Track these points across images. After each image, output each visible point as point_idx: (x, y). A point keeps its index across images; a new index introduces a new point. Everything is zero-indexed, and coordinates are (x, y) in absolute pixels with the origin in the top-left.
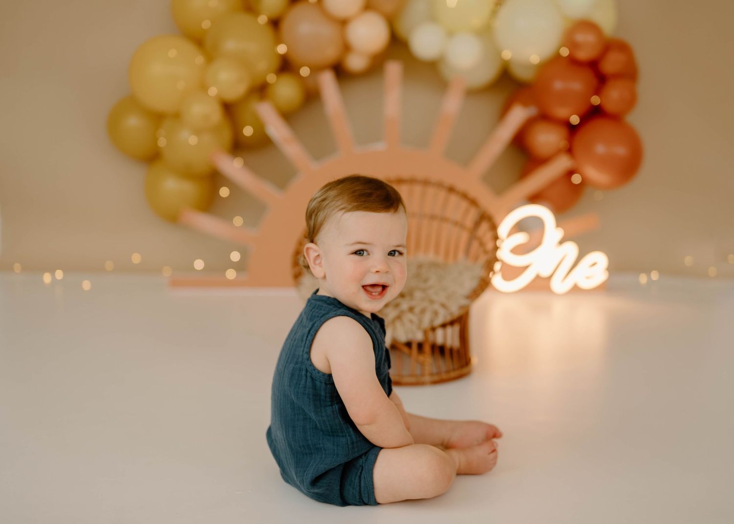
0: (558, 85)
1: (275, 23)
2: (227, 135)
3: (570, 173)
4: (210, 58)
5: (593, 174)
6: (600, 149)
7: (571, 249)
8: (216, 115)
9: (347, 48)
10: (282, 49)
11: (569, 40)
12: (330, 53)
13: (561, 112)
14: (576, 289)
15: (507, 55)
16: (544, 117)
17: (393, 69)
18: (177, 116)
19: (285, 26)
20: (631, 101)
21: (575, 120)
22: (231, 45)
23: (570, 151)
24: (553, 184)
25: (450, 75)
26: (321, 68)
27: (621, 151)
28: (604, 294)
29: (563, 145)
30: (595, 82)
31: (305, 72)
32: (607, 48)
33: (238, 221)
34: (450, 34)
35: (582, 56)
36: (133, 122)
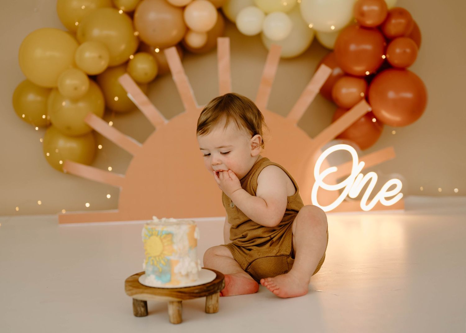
0: (353, 47)
1: (131, 14)
2: (100, 103)
3: (369, 115)
4: (79, 43)
5: (386, 114)
6: (391, 95)
7: (374, 176)
8: (84, 85)
9: (187, 30)
10: (136, 34)
11: (359, 12)
12: (175, 34)
13: (358, 69)
14: (379, 207)
15: (311, 26)
16: (347, 75)
17: (224, 44)
18: (57, 89)
19: (137, 15)
20: (413, 56)
21: (368, 73)
22: (96, 32)
23: (367, 98)
24: (355, 125)
25: (268, 45)
26: (168, 46)
27: (408, 95)
28: (402, 211)
29: (362, 95)
30: (385, 44)
31: (157, 50)
32: (389, 15)
33: (110, 169)
34: (266, 14)
35: (369, 22)
36: (31, 97)
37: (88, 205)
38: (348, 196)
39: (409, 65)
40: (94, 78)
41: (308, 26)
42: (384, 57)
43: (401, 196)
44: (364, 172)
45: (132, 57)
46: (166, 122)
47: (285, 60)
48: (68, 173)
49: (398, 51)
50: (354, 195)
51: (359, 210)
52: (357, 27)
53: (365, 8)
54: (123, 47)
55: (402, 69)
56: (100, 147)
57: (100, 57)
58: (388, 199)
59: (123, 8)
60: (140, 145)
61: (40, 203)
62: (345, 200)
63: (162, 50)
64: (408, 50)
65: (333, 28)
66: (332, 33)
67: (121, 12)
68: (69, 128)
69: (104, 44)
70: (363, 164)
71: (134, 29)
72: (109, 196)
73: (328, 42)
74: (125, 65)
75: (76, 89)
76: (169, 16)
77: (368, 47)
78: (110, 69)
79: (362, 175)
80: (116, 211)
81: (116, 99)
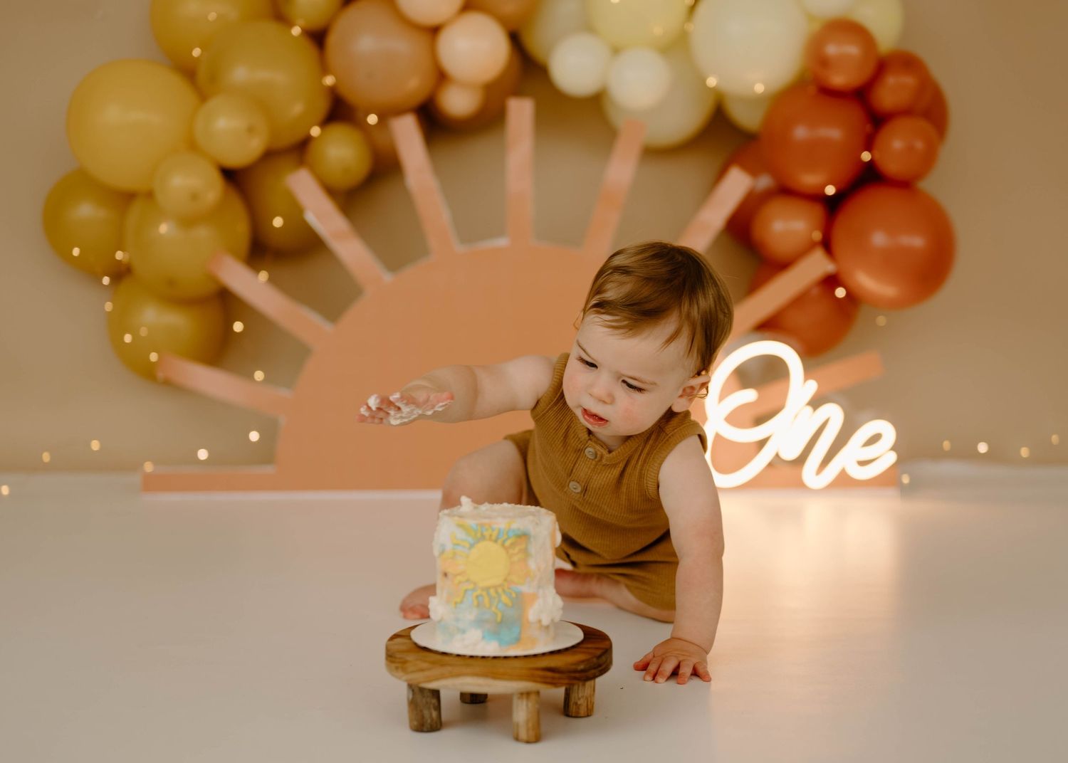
0: (801, 133)
1: (318, 37)
2: (242, 229)
3: (831, 282)
4: (203, 97)
5: (867, 282)
6: (879, 239)
7: (834, 414)
8: (212, 189)
9: (442, 77)
10: (329, 80)
11: (817, 59)
12: (413, 85)
13: (809, 180)
14: (844, 482)
15: (712, 82)
16: (785, 191)
17: (521, 111)
18: (150, 195)
19: (332, 40)
21: (830, 190)
22: (240, 74)
23: (827, 245)
24: (799, 301)
25: (618, 120)
26: (399, 112)
27: (916, 242)
28: (892, 492)
29: (817, 236)
30: (868, 128)
31: (372, 119)
32: (882, 66)
33: (259, 375)
34: (616, 51)
35: (839, 80)
36: (86, 211)
37: (203, 454)
38: (777, 455)
39: (920, 175)
40: (232, 176)
41: (704, 81)
42: (866, 156)
43: (892, 458)
44: (815, 403)
45: (315, 131)
46: (388, 278)
47: (654, 154)
48: (168, 384)
49: (897, 144)
50: (791, 454)
51: (800, 485)
52: (812, 90)
53: (832, 50)
54: (297, 109)
55: (905, 185)
56: (238, 327)
57: (251, 130)
58: (862, 463)
59: (301, 21)
60: (327, 327)
61: (95, 445)
62: (770, 465)
63: (383, 118)
64: (919, 145)
65: (759, 88)
66: (758, 99)
67: (296, 31)
68: (171, 282)
69: (258, 101)
70: (812, 387)
71: (325, 69)
72: (254, 436)
73: (748, 118)
74: (300, 150)
75: (194, 197)
76: (403, 46)
77: (834, 133)
78: (270, 155)
79: (810, 409)
80: (269, 470)
81: (278, 222)
